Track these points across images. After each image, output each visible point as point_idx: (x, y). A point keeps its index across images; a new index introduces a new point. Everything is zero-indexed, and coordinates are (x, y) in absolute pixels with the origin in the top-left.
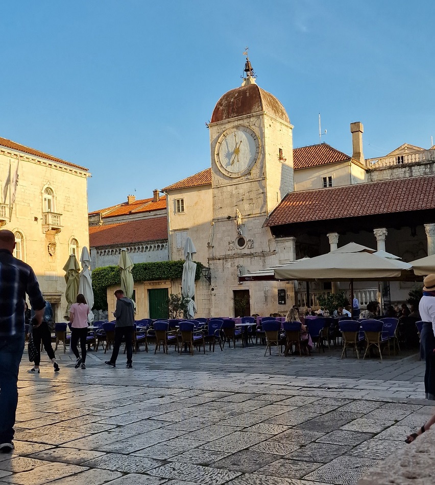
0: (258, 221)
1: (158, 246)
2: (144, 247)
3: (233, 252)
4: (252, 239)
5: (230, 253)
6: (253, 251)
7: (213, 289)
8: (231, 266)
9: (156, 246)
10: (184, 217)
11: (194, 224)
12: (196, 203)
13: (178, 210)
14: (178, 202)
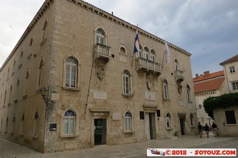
1: (211, 93)
2: (204, 93)
9: (210, 92)
10: (236, 75)
13: (231, 72)
14: (231, 68)
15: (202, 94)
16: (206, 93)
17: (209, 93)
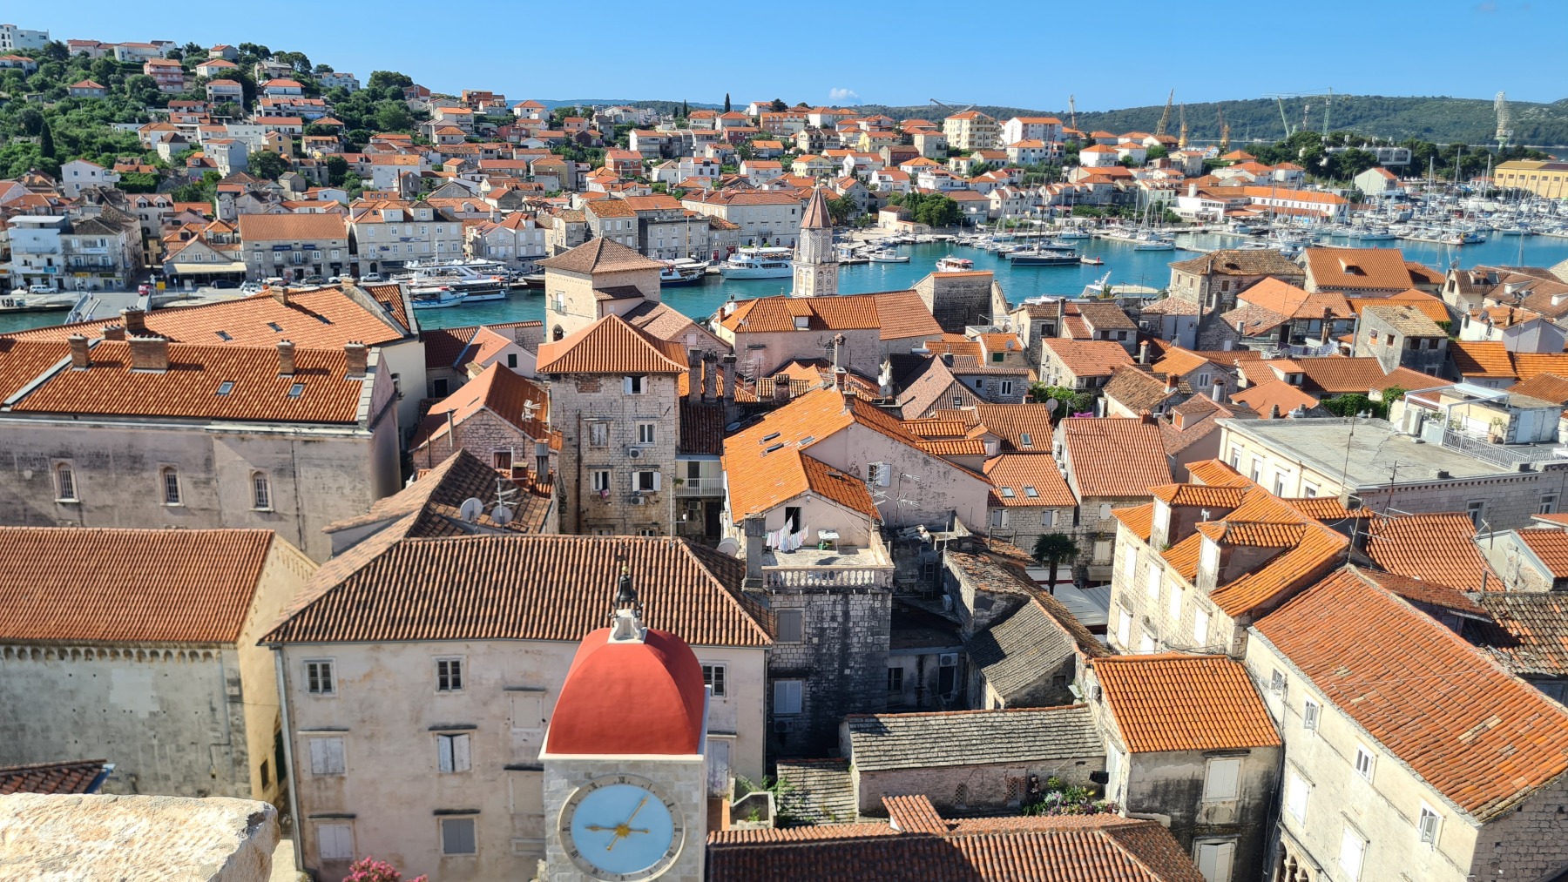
1: (194, 653)
2: (148, 651)
9: (187, 652)
10: (333, 704)
11: (363, 721)
12: (368, 676)
13: (314, 687)
14: (313, 668)
15: (134, 651)
16: (162, 652)
17: (182, 654)
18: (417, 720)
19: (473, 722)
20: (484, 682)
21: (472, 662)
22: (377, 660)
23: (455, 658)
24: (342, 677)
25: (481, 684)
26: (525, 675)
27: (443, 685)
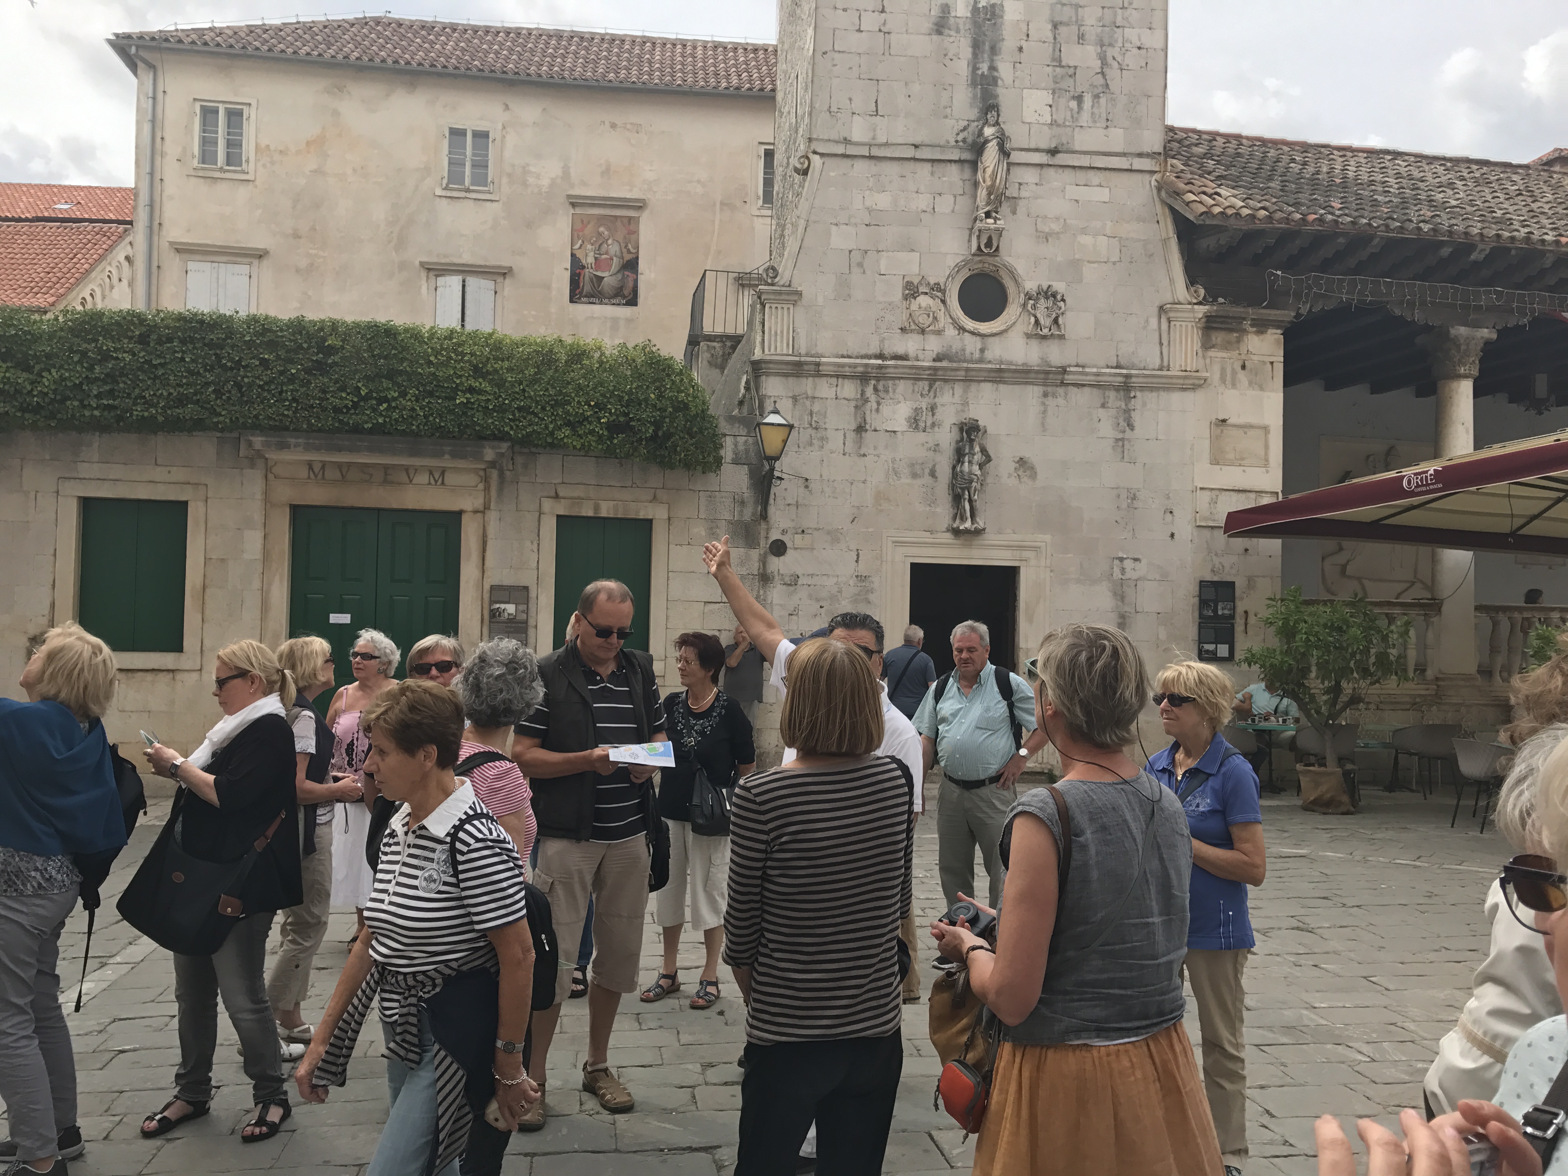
0: (1103, 194)
3: (934, 345)
4: (1059, 286)
5: (910, 345)
6: (1056, 354)
7: (779, 548)
8: (915, 422)
10: (243, 193)
11: (296, 236)
12: (317, 144)
13: (207, 156)
14: (208, 113)
18: (401, 243)
19: (504, 261)
20: (531, 180)
21: (511, 140)
22: (336, 113)
23: (481, 126)
24: (264, 142)
25: (525, 184)
26: (607, 171)
27: (455, 176)
